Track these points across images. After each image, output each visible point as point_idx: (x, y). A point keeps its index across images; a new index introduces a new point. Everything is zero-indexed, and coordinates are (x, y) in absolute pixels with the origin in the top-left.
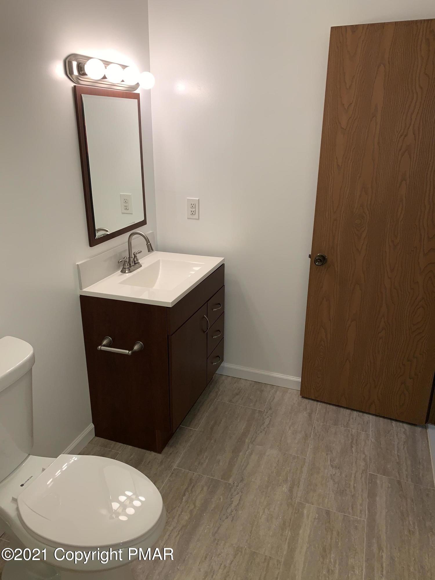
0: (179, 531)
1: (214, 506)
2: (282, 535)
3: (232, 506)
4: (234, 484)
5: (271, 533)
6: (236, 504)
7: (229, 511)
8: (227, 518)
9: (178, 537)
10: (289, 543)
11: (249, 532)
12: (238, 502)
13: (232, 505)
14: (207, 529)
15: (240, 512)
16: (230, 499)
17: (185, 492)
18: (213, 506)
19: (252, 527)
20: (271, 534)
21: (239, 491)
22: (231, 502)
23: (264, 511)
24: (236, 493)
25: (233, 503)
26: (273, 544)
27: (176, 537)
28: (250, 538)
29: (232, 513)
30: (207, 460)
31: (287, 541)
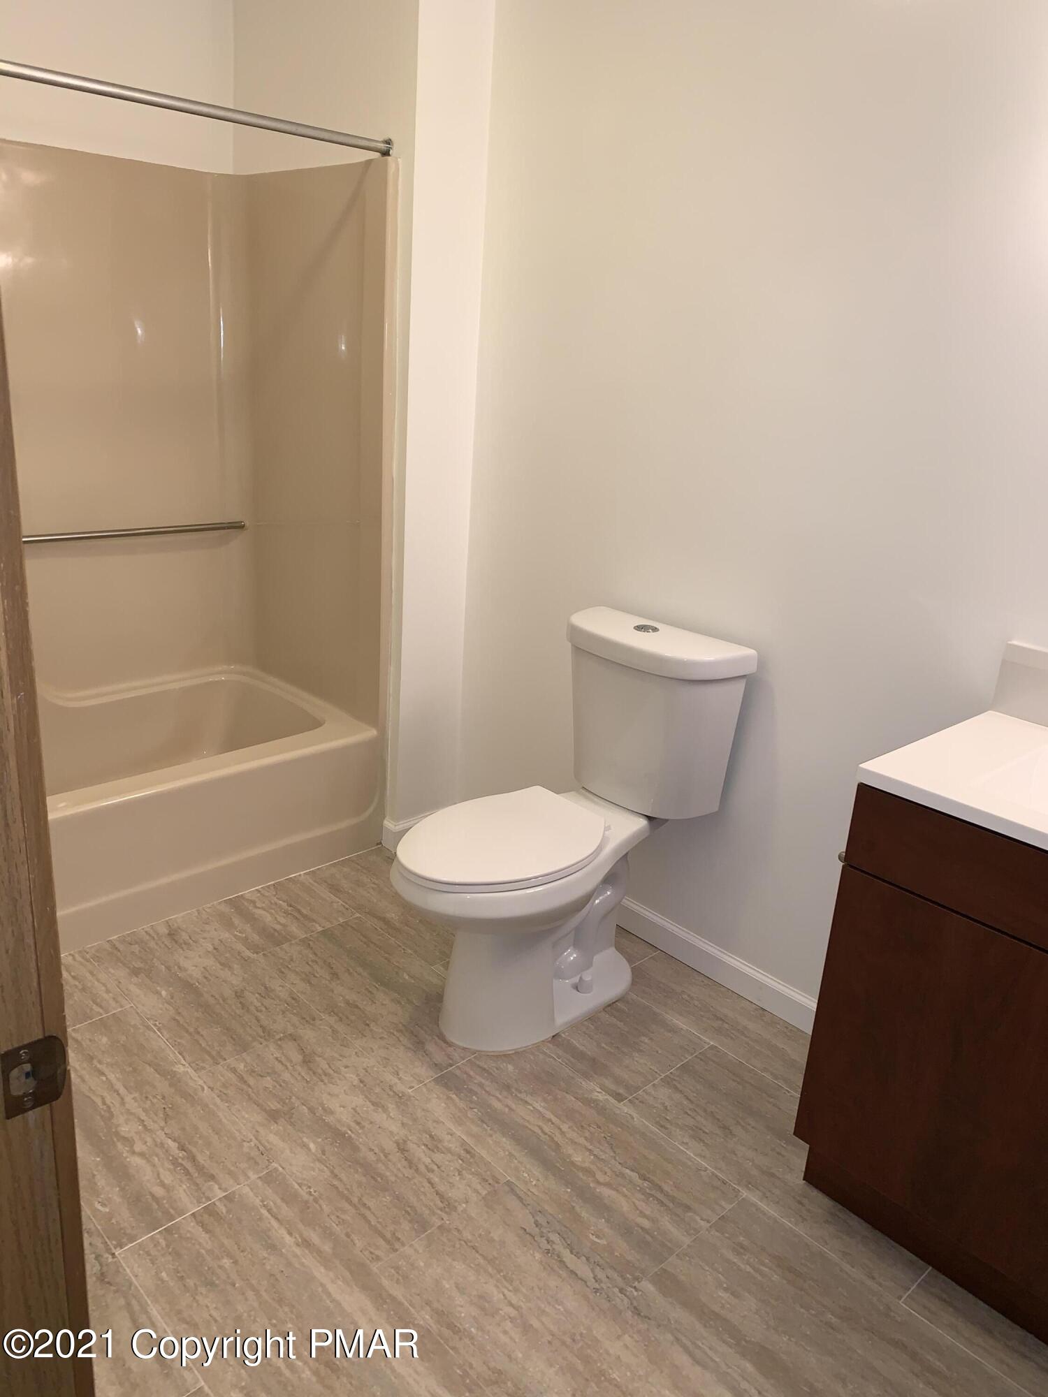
0: (549, 1136)
1: (582, 1215)
2: (428, 1303)
3: (564, 1248)
4: (635, 1288)
5: (447, 1286)
6: (564, 1259)
7: (554, 1237)
8: (537, 1224)
9: (539, 1132)
10: (400, 1304)
11: (476, 1244)
12: (569, 1266)
13: (568, 1251)
14: (530, 1179)
15: (538, 1256)
16: (587, 1256)
17: (651, 1182)
18: (584, 1214)
19: (485, 1258)
20: (444, 1282)
21: (602, 1285)
22: (578, 1253)
23: (511, 1304)
24: (601, 1275)
25: (573, 1256)
26: (421, 1273)
27: (541, 1128)
28: (460, 1240)
29: (543, 1240)
30: (749, 1269)
31: (406, 1304)
